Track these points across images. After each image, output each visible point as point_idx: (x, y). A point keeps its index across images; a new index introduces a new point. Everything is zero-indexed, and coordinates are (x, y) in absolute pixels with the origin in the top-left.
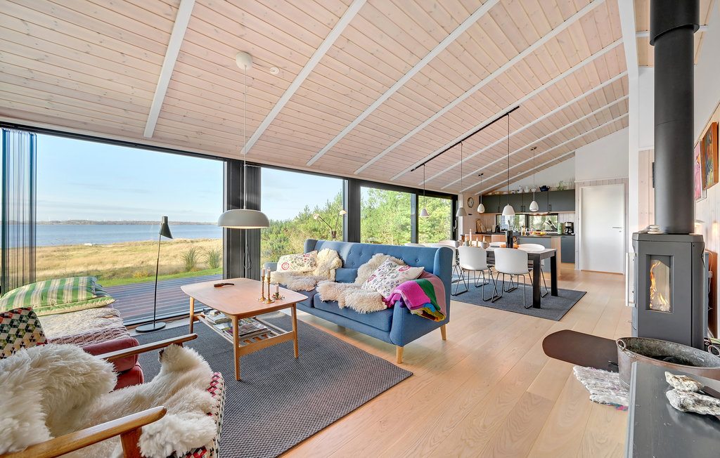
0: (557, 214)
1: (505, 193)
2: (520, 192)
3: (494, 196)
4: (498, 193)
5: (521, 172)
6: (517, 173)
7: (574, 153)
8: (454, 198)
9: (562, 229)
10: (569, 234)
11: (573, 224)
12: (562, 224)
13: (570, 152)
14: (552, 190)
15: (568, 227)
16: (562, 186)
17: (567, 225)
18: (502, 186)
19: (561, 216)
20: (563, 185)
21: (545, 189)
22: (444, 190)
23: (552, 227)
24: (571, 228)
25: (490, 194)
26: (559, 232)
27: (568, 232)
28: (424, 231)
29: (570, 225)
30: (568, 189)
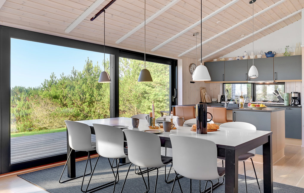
0: (283, 83)
1: (230, 59)
2: (246, 58)
3: (219, 62)
4: (223, 59)
5: (245, 35)
6: (240, 37)
7: (300, 14)
8: (173, 63)
9: (288, 100)
10: (296, 106)
11: (299, 94)
12: (289, 95)
13: (296, 12)
14: (277, 56)
15: (294, 98)
16: (288, 51)
17: (293, 95)
18: (227, 51)
19: (287, 85)
20: (290, 50)
21: (270, 54)
22: (155, 52)
23: (279, 97)
24: (298, 99)
25: (215, 60)
26: (285, 103)
27: (294, 104)
28: (161, 100)
29: (296, 95)
30: (294, 54)
